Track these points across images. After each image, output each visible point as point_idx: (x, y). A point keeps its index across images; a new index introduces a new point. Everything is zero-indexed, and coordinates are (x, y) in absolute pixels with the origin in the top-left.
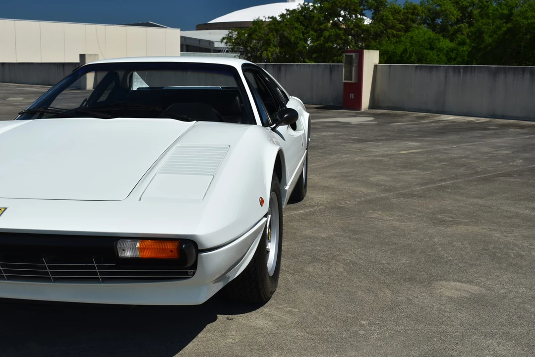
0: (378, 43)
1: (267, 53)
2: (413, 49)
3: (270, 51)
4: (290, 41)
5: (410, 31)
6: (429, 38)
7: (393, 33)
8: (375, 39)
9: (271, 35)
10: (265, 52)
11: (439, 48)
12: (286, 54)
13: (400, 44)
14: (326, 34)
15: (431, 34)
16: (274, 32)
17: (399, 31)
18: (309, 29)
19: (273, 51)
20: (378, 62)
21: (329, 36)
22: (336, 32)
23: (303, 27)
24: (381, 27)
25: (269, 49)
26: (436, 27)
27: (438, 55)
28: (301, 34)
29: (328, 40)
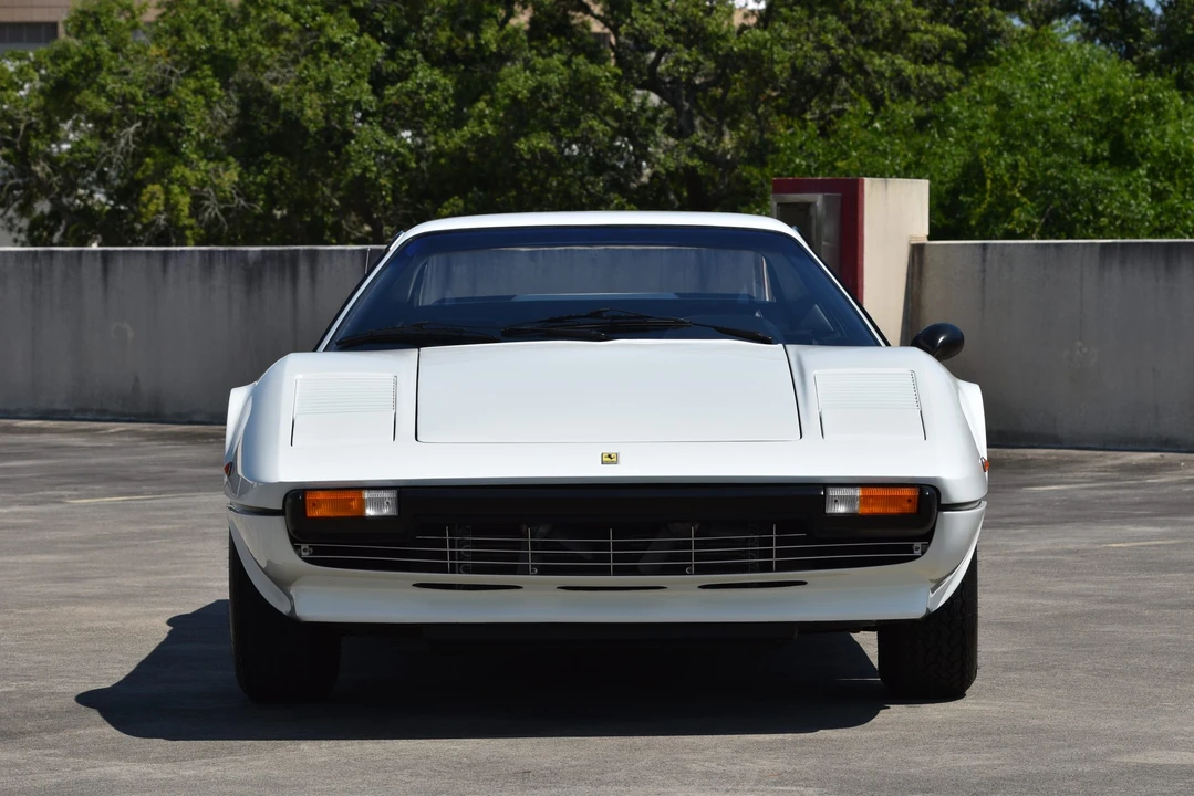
0: (812, 127)
1: (167, 192)
2: (1015, 166)
3: (183, 182)
4: (294, 124)
5: (994, 62)
6: (1105, 103)
7: (898, 72)
8: (794, 110)
9: (184, 91)
10: (156, 188)
11: (1164, 154)
12: (272, 202)
13: (944, 135)
14: (516, 80)
15: (1114, 74)
16: (207, 70)
17: (927, 62)
18: (406, 55)
19: (203, 184)
20: (927, 233)
21: (534, 91)
22: (577, 71)
23: (374, 45)
24: (830, 39)
25: (179, 170)
26: (1138, 36)
27: (1158, 196)
28: (366, 86)
29: (522, 114)
